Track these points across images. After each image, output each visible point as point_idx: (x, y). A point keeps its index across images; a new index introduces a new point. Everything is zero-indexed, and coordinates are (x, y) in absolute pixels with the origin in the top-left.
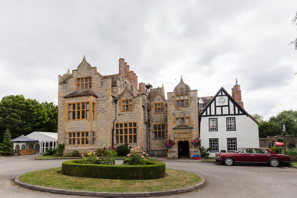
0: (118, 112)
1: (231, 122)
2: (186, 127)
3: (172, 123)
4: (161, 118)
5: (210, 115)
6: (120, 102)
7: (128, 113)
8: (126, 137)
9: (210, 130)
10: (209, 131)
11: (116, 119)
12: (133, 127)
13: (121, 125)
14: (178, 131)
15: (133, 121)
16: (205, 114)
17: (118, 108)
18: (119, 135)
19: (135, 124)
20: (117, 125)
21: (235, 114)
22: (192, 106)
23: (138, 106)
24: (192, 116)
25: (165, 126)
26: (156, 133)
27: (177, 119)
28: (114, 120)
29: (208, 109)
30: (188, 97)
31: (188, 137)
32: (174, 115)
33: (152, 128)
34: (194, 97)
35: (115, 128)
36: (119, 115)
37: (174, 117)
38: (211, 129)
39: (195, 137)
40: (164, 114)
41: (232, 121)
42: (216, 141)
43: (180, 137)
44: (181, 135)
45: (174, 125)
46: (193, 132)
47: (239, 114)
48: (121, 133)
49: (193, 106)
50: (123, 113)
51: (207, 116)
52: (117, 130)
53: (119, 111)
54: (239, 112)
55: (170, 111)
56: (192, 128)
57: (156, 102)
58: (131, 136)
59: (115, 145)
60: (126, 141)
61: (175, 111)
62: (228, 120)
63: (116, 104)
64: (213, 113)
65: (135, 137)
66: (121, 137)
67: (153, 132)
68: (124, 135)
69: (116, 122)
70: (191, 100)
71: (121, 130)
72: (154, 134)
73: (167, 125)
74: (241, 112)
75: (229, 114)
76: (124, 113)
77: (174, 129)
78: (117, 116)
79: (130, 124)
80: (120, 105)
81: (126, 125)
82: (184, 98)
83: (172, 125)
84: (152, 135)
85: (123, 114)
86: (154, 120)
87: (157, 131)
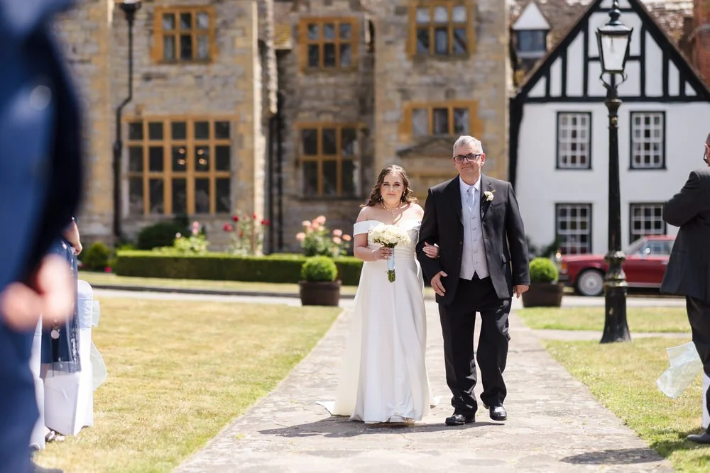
0: (143, 62)
1: (647, 134)
4: (337, 96)
5: (564, 98)
6: (151, 17)
7: (190, 73)
8: (179, 186)
9: (561, 164)
10: (558, 167)
11: (129, 100)
12: (213, 142)
13: (156, 130)
14: (419, 165)
15: (214, 112)
16: (538, 90)
17: (140, 42)
18: (147, 175)
19: (223, 129)
20: (136, 129)
21: (666, 98)
22: (482, 57)
23: (240, 43)
24: (484, 104)
25: (360, 135)
26: (310, 168)
27: (415, 111)
28: (120, 102)
29: (556, 68)
30: (468, 15)
32: (405, 93)
33: (292, 143)
34: (491, 19)
35: (127, 142)
36: (148, 78)
37: (406, 104)
38: (565, 160)
40: (352, 78)
41: (652, 127)
42: (584, 213)
47: (682, 98)
48: (157, 163)
49: (489, 59)
50: (164, 69)
51: (547, 99)
52: (136, 153)
53: (146, 60)
54: (682, 88)
55: (386, 72)
57: (313, 14)
58: (202, 185)
59: (129, 221)
60: (179, 205)
61: (408, 74)
62: (638, 121)
63: (131, 24)
64: (575, 89)
65: (224, 186)
66: (157, 186)
67: (297, 164)
68: (167, 175)
69: (129, 114)
70: (478, 28)
71: (157, 154)
72: (301, 173)
73: (366, 132)
74: (690, 91)
75: (643, 98)
76: (172, 70)
77: (402, 155)
78: (136, 84)
79: (202, 129)
80: (151, 32)
81: (179, 129)
82: (450, 15)
83: (393, 138)
84: (294, 181)
85: (163, 76)
86: (306, 104)
87: (320, 158)
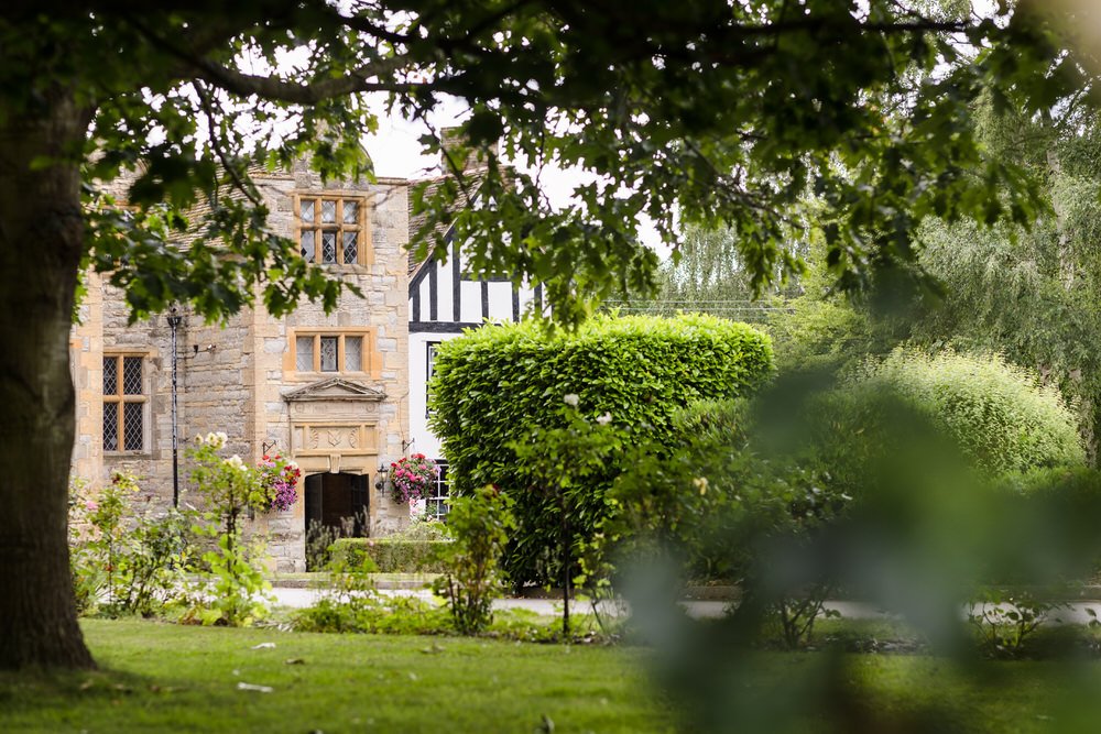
2: (356, 394)
3: (276, 363)
5: (434, 324)
14: (309, 413)
22: (380, 270)
24: (382, 332)
27: (299, 339)
29: (425, 287)
30: (363, 216)
31: (358, 450)
34: (390, 221)
37: (291, 329)
39: (390, 449)
43: (322, 450)
44: (322, 435)
45: (289, 375)
46: (383, 423)
49: (387, 273)
51: (416, 326)
56: (381, 399)
70: (376, 234)
77: (288, 400)
83: (277, 375)
